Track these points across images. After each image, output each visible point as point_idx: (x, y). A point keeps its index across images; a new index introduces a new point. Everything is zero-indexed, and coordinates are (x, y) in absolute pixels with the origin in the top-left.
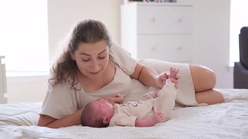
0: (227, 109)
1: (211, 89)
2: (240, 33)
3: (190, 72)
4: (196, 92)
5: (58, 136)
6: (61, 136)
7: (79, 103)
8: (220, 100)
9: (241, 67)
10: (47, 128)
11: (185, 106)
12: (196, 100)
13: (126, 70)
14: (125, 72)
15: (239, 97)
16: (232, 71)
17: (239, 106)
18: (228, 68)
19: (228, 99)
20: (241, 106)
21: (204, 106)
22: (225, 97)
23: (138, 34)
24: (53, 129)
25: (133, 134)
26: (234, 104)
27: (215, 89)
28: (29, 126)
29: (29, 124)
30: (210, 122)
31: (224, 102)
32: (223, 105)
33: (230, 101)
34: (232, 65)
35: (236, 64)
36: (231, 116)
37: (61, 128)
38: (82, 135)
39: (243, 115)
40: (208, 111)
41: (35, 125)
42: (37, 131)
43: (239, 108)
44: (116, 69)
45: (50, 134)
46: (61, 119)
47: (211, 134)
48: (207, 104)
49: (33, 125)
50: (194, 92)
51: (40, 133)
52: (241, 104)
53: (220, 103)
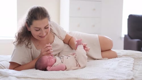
0: (118, 62)
1: (110, 50)
2: (128, 18)
3: (98, 39)
4: (102, 51)
5: (21, 75)
6: (22, 75)
7: (33, 55)
8: (115, 56)
9: (128, 37)
10: (14, 70)
11: (95, 59)
12: (102, 56)
13: (61, 37)
14: (59, 38)
15: (126, 55)
16: (123, 40)
17: (126, 60)
18: (121, 38)
19: (119, 56)
20: (127, 60)
21: (106, 59)
22: (118, 55)
23: (70, 17)
24: (18, 71)
25: (64, 75)
26: (123, 58)
27: (112, 50)
28: (3, 69)
29: (3, 68)
30: (109, 69)
31: (117, 57)
32: (116, 59)
33: (120, 57)
34: (123, 36)
35: (125, 35)
36: (121, 66)
37: (22, 71)
38: (35, 75)
39: (128, 65)
40: (108, 63)
41: (8, 69)
42: (8, 72)
43: (126, 61)
44: (54, 36)
45: (15, 74)
46: (23, 65)
47: (109, 76)
48: (108, 59)
49: (5, 68)
50: (101, 51)
51: (10, 73)
52: (127, 59)
53: (115, 58)
